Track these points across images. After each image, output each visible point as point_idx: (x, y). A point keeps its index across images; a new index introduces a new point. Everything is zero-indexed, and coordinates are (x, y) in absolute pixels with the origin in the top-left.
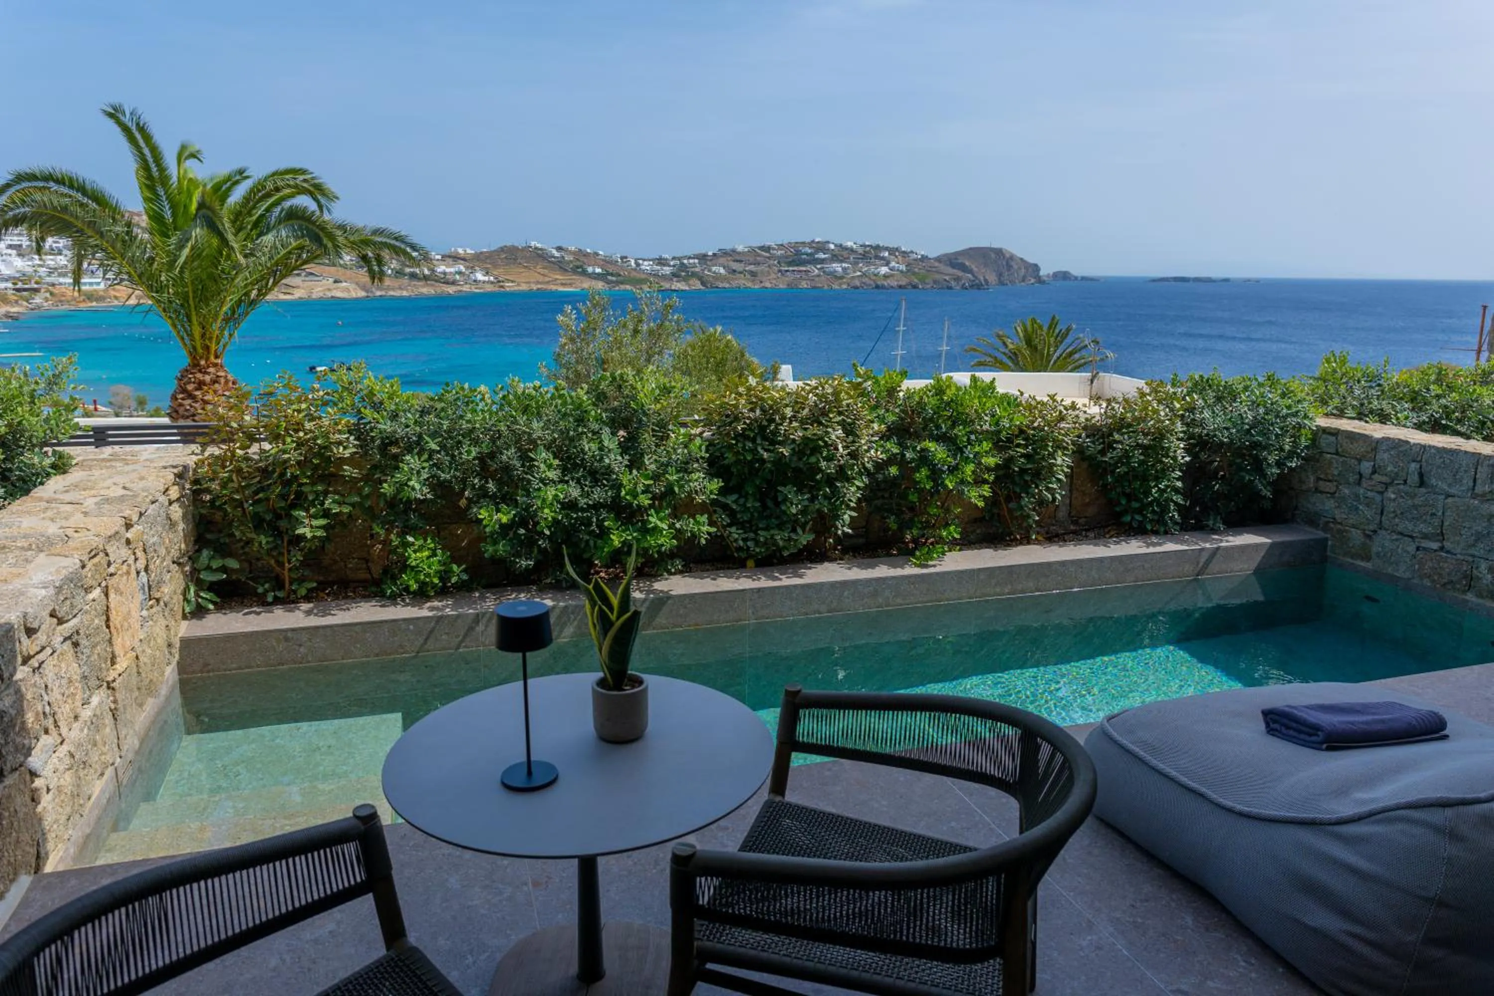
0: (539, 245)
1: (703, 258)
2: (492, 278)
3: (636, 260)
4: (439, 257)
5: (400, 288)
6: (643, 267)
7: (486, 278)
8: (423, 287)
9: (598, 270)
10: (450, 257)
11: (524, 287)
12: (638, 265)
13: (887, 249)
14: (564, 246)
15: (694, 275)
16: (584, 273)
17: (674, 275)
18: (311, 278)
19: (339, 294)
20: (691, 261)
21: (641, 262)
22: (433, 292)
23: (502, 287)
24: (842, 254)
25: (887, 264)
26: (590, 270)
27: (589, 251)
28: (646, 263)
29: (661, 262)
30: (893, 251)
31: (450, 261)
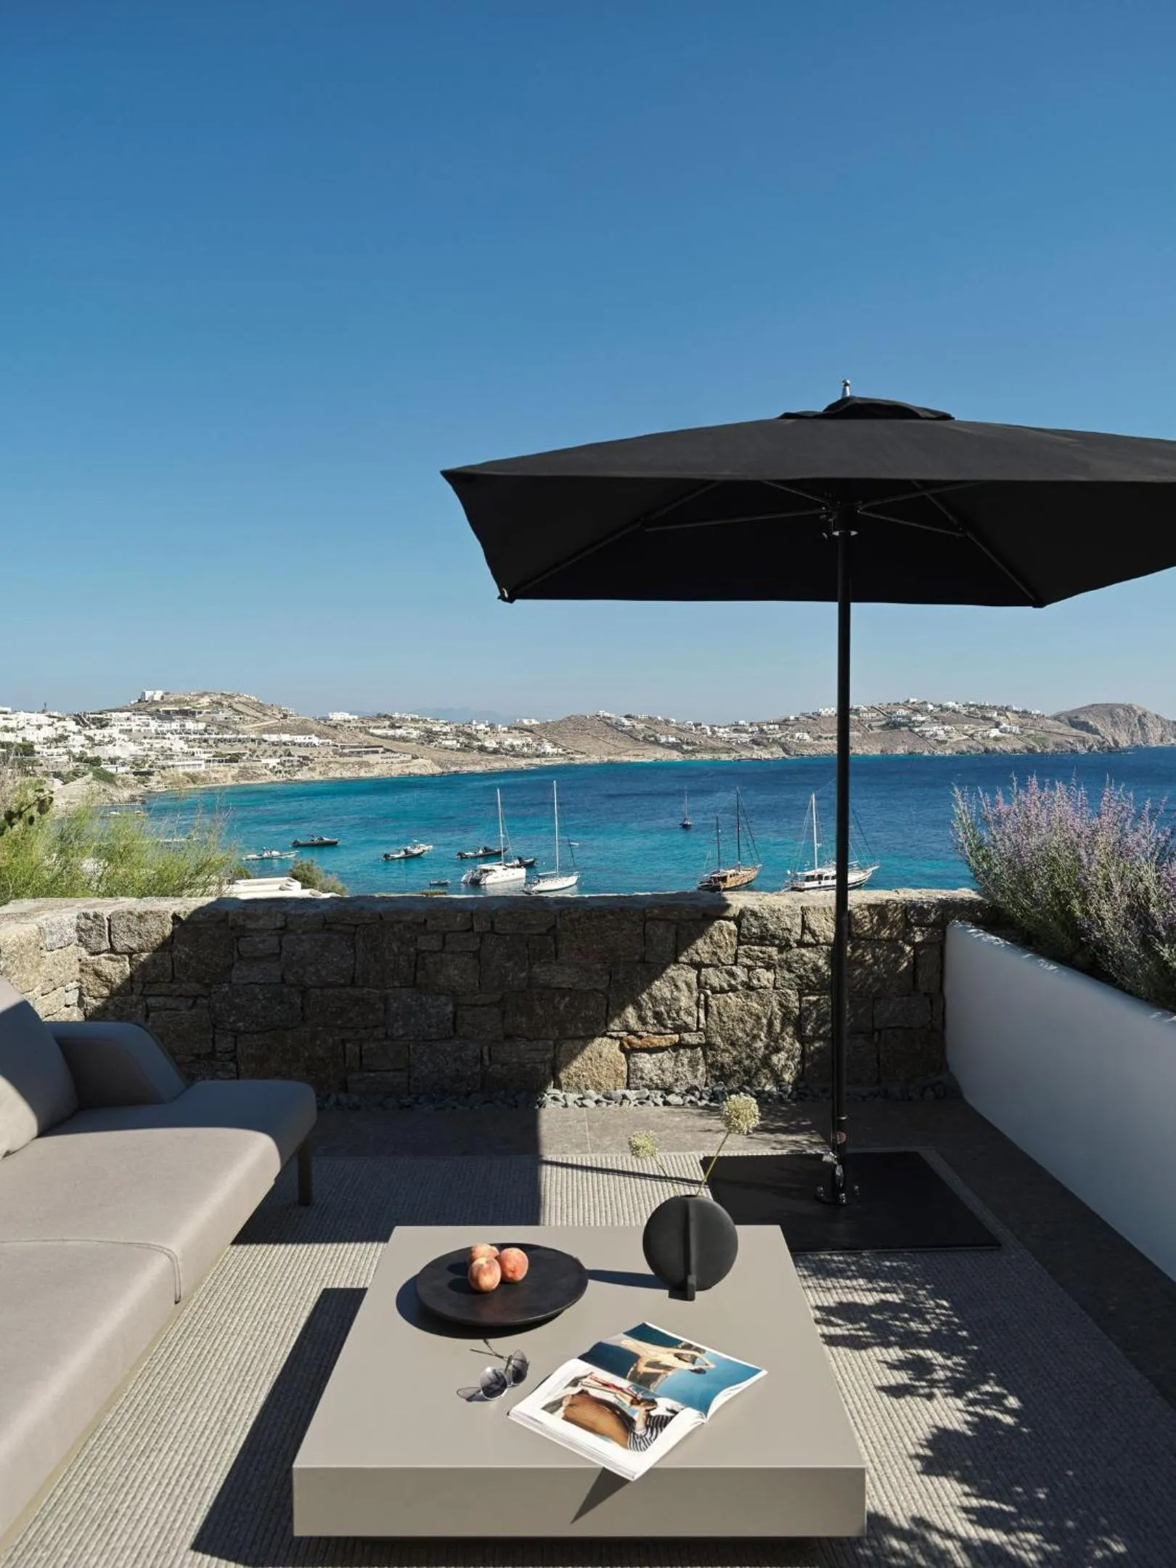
0: (607, 714)
1: (784, 723)
2: (560, 750)
3: (712, 727)
4: (506, 729)
5: (474, 763)
6: (719, 734)
7: (555, 750)
8: (496, 761)
9: (672, 740)
10: (515, 728)
11: (595, 759)
12: (714, 732)
13: (995, 708)
14: (633, 715)
15: (775, 741)
16: (657, 742)
17: (754, 742)
18: (388, 754)
19: (417, 771)
20: (771, 727)
21: (716, 729)
22: (506, 766)
23: (571, 759)
24: (943, 715)
25: (997, 725)
26: (663, 740)
27: (659, 718)
28: (722, 730)
29: (738, 729)
30: (1003, 711)
31: (516, 732)
